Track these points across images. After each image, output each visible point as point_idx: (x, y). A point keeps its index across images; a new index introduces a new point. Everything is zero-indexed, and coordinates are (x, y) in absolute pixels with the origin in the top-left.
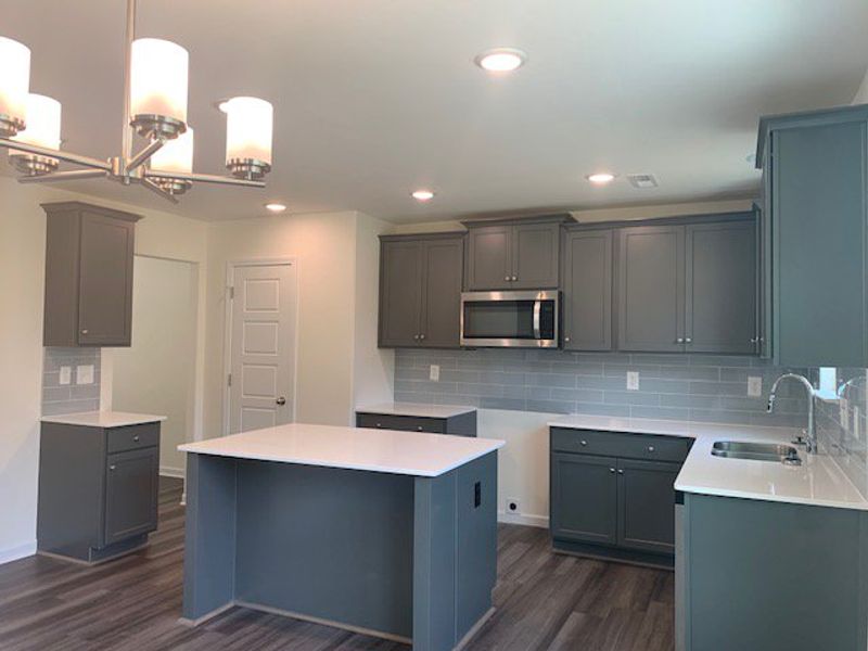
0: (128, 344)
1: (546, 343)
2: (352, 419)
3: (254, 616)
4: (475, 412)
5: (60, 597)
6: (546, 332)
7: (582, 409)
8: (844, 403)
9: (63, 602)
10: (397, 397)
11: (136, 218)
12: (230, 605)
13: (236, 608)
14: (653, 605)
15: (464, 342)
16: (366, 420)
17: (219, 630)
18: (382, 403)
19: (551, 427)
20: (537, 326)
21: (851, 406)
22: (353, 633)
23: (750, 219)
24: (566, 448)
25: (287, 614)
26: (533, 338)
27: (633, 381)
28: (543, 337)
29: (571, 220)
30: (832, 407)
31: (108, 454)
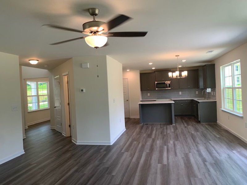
1: (169, 88)
8: (212, 92)
10: (142, 99)
12: (143, 123)
16: (141, 101)
18: (141, 100)
19: (172, 100)
20: (168, 86)
23: (197, 70)
27: (180, 93)
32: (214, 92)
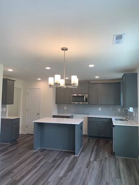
0: (13, 104)
2: (52, 116)
3: (44, 150)
4: (73, 115)
5: (8, 149)
6: (86, 101)
7: (92, 114)
8: (134, 112)
9: (9, 150)
10: (58, 112)
11: (15, 81)
12: (39, 148)
13: (40, 149)
14: (106, 145)
15: (72, 103)
16: (54, 116)
17: (41, 152)
18: (56, 114)
19: (88, 117)
20: (85, 100)
21: (135, 112)
22: (62, 151)
23: (119, 83)
24: (90, 121)
25: (50, 149)
26: (84, 102)
27: (100, 109)
28: (86, 102)
29: (90, 82)
30: (132, 113)
31: (13, 124)
32: (136, 113)
